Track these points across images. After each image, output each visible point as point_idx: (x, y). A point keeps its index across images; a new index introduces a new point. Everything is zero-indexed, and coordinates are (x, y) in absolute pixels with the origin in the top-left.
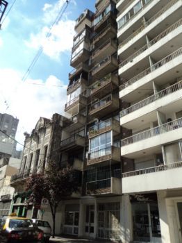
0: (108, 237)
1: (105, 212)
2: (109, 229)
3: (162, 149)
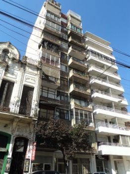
1: (78, 165)
3: (120, 136)
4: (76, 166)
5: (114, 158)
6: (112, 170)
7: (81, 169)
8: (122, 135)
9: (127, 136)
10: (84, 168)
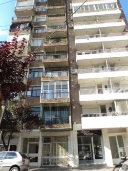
0: (55, 163)
1: (51, 144)
2: (56, 157)
3: (115, 102)
4: (49, 145)
5: (109, 132)
6: (105, 147)
7: (55, 148)
8: (117, 101)
9: (124, 100)
10: (60, 146)
